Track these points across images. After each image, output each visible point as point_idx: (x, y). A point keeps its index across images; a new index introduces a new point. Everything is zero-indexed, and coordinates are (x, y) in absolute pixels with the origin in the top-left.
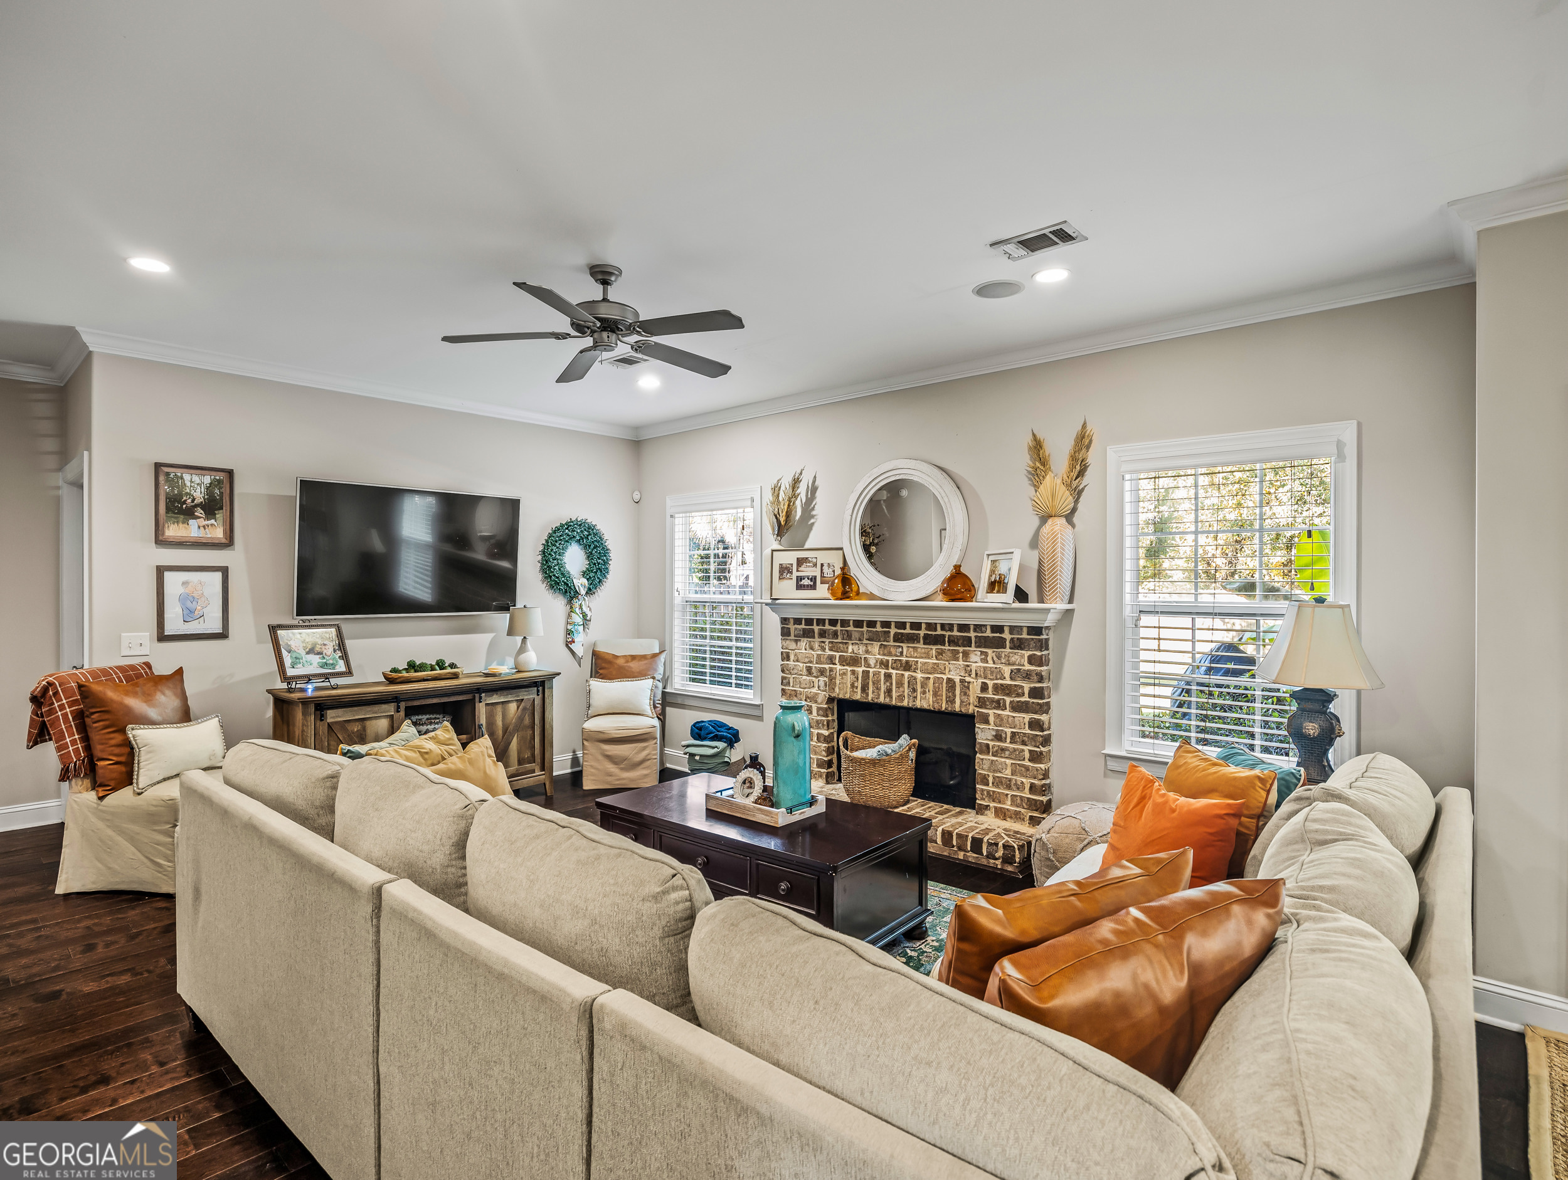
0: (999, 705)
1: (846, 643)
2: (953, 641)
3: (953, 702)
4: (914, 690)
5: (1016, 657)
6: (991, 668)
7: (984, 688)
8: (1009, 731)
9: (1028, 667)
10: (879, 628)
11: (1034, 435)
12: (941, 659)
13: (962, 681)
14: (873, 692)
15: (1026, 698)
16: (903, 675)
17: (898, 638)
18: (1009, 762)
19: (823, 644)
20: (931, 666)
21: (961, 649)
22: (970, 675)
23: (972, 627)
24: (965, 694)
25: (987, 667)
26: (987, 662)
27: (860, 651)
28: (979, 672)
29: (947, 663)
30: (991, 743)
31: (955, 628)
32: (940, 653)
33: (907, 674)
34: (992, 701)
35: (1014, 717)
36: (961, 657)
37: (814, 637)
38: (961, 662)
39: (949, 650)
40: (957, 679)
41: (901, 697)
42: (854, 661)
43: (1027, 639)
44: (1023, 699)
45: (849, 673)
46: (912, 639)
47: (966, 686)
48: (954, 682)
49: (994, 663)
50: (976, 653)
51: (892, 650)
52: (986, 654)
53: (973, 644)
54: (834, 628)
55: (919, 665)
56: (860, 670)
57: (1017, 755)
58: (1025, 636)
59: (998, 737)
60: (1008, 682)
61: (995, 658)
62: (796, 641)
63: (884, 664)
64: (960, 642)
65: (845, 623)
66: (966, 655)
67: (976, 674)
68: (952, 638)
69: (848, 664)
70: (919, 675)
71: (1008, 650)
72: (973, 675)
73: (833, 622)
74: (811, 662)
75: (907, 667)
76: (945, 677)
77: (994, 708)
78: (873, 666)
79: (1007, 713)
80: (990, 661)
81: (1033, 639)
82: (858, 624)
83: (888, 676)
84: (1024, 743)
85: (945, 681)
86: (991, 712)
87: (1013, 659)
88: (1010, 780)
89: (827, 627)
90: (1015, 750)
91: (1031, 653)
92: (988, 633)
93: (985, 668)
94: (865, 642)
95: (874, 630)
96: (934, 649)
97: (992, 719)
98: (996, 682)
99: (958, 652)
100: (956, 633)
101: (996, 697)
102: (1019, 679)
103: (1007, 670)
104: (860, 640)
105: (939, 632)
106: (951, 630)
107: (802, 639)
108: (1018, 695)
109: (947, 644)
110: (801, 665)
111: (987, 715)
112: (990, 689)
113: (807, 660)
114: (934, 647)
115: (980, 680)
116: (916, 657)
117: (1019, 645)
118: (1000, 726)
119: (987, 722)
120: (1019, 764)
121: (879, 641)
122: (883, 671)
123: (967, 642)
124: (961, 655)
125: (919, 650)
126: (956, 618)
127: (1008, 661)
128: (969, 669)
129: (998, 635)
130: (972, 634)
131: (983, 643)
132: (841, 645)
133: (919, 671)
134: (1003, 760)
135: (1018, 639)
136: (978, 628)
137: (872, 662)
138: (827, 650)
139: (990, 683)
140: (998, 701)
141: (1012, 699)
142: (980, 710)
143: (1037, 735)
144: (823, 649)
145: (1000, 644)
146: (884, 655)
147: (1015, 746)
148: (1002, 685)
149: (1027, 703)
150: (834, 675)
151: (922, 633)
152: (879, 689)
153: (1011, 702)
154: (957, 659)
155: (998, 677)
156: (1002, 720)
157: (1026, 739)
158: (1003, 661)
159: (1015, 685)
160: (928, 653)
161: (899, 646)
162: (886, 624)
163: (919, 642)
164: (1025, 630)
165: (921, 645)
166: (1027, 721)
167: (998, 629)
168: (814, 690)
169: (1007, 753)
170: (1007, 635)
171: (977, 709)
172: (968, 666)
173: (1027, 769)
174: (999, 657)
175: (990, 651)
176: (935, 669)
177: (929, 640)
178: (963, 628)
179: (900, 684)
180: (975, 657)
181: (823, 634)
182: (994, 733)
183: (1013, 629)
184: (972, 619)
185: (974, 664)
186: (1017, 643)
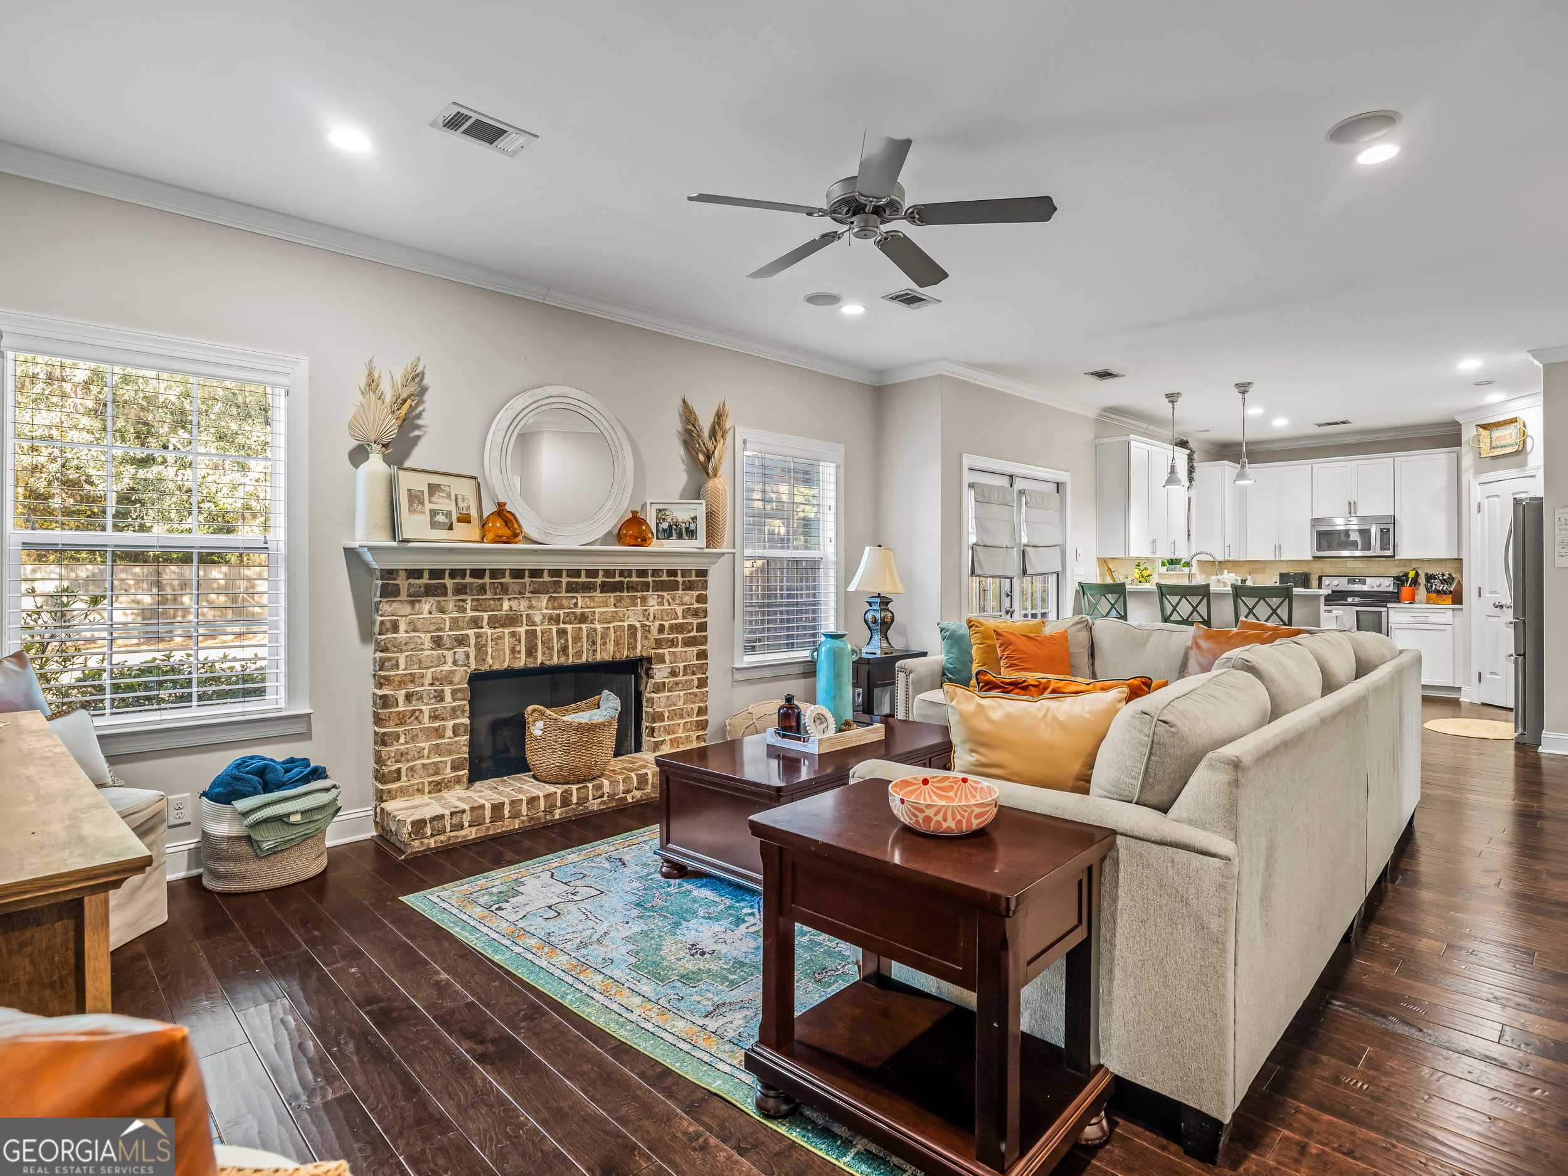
0: (673, 643)
1: (499, 599)
2: (631, 587)
3: (635, 648)
4: (594, 643)
5: (688, 597)
6: (667, 610)
7: (661, 629)
8: (681, 665)
9: (696, 605)
10: (546, 578)
11: (684, 402)
12: (621, 607)
13: (643, 626)
14: (544, 654)
15: (694, 633)
16: (580, 628)
17: (571, 588)
18: (681, 693)
19: (461, 604)
20: (610, 614)
21: (639, 594)
22: (648, 619)
23: (650, 572)
24: (646, 638)
26: (663, 605)
27: (522, 607)
28: (657, 616)
29: (625, 609)
30: (667, 681)
31: (634, 574)
32: (619, 600)
33: (584, 626)
34: (667, 640)
35: (686, 652)
36: (640, 602)
37: (445, 595)
38: (639, 608)
39: (627, 596)
40: (638, 625)
41: (579, 654)
42: (512, 620)
43: (697, 581)
44: (692, 634)
45: (507, 636)
46: (587, 588)
47: (646, 629)
48: (636, 628)
49: (669, 605)
50: (654, 597)
51: (565, 602)
52: (662, 597)
53: (651, 589)
54: (480, 581)
55: (597, 615)
56: (522, 630)
57: (688, 685)
58: (694, 578)
59: (673, 673)
60: (680, 621)
61: (670, 601)
62: (412, 603)
63: (556, 620)
64: (639, 588)
65: (495, 573)
66: (644, 599)
67: (654, 617)
68: (631, 584)
69: (503, 626)
70: (599, 627)
71: (681, 592)
72: (651, 618)
73: (478, 573)
74: (439, 629)
75: (583, 618)
76: (626, 624)
77: (669, 647)
78: (539, 623)
79: (679, 649)
80: (666, 604)
81: (701, 580)
82: (517, 574)
83: (562, 633)
84: (694, 673)
85: (627, 629)
86: (666, 651)
87: (686, 599)
88: (682, 710)
89: (468, 580)
90: (686, 681)
91: (699, 592)
92: (665, 578)
93: (662, 610)
94: (528, 595)
95: (541, 580)
96: (612, 597)
97: (667, 658)
98: (671, 622)
99: (636, 598)
100: (634, 579)
101: (671, 636)
102: (689, 617)
103: (679, 610)
104: (520, 593)
105: (617, 579)
106: (630, 576)
107: (423, 599)
108: (689, 632)
109: (626, 591)
110: (422, 635)
111: (664, 655)
112: (667, 629)
113: (432, 628)
114: (612, 595)
115: (657, 623)
116: (593, 607)
117: (689, 586)
118: (675, 662)
119: (664, 661)
120: (689, 694)
121: (548, 592)
122: (554, 628)
123: (646, 586)
124: (639, 600)
125: (596, 599)
126: (634, 563)
127: (681, 601)
128: (647, 613)
129: (672, 578)
130: (650, 579)
131: (660, 586)
132: (492, 602)
133: (596, 622)
134: (677, 693)
135: (689, 581)
136: (656, 572)
137: (537, 619)
138: (469, 610)
139: (666, 624)
140: (672, 641)
141: (683, 636)
142: (656, 651)
143: (704, 664)
144: (464, 610)
145: (672, 586)
146: (554, 608)
147: (687, 678)
148: (676, 624)
149: (695, 637)
150: (484, 641)
151: (599, 580)
152: (551, 649)
153: (683, 639)
154: (635, 605)
155: (673, 617)
156: (676, 656)
157: (695, 669)
158: (677, 602)
159: (687, 623)
160: (606, 602)
161: (573, 597)
162: (556, 573)
163: (595, 591)
164: (694, 573)
165: (598, 594)
166: (695, 652)
167: (672, 573)
168: (446, 668)
169: (680, 685)
170: (680, 579)
171: (653, 651)
172: (646, 610)
173: (695, 695)
174: (674, 599)
175: (665, 594)
176: (614, 617)
177: (606, 588)
178: (642, 573)
179: (577, 639)
180: (653, 601)
181: (460, 590)
182: (669, 670)
183: (685, 573)
184: (649, 564)
185: (651, 608)
186: (688, 585)
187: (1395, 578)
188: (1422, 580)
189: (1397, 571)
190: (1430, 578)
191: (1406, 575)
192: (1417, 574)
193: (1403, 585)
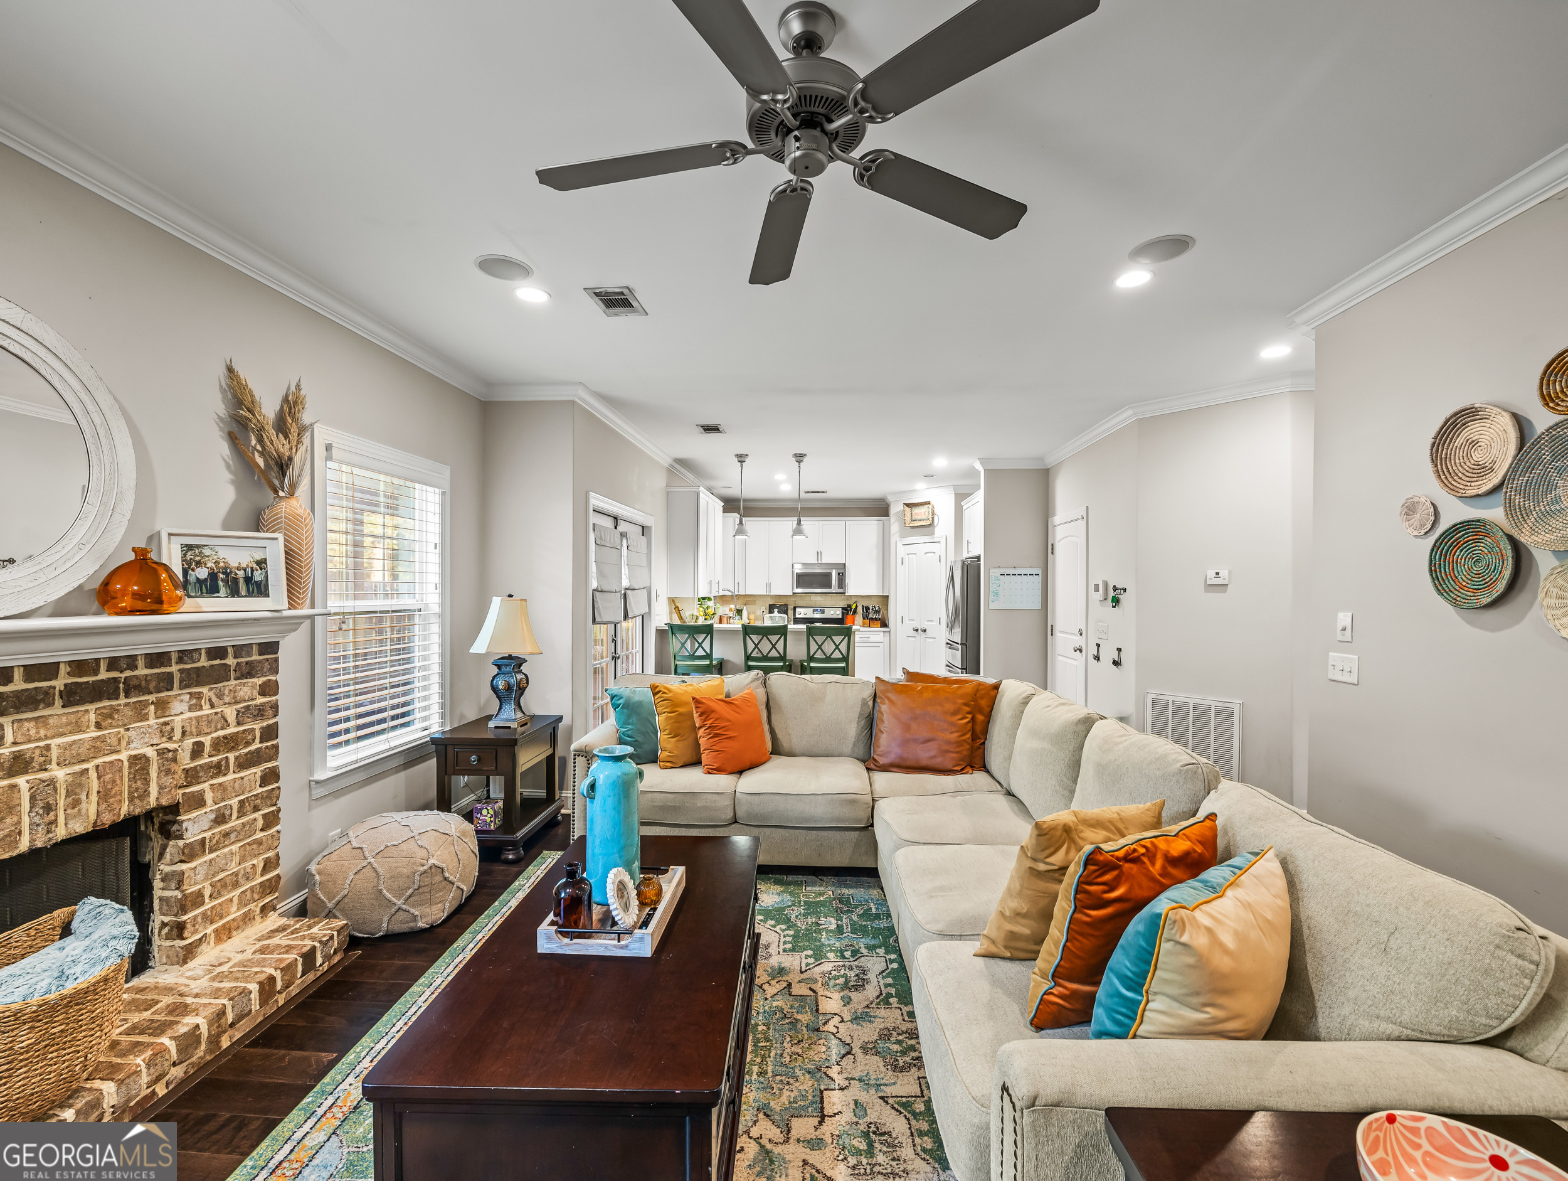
0: (219, 769)
2: (134, 688)
3: (146, 793)
4: (48, 809)
5: (245, 689)
6: (208, 716)
7: (197, 751)
8: (234, 802)
9: (261, 700)
11: (230, 369)
12: (111, 726)
13: (161, 753)
15: (256, 746)
18: (235, 848)
20: (86, 745)
21: (151, 698)
22: (170, 738)
23: (174, 657)
24: (168, 772)
25: (201, 717)
26: (201, 708)
28: (188, 729)
29: (122, 730)
30: (208, 835)
31: (141, 663)
32: (107, 715)
33: (22, 779)
34: (209, 766)
35: (242, 778)
36: (153, 712)
38: (151, 722)
39: (126, 705)
40: (151, 752)
41: (15, 836)
43: (260, 661)
44: (252, 748)
46: (29, 701)
47: (168, 757)
48: (147, 759)
49: (212, 706)
50: (182, 697)
52: (199, 696)
53: (176, 684)
55: (54, 753)
57: (246, 830)
58: (255, 657)
59: (220, 819)
60: (232, 730)
61: (214, 699)
64: (152, 686)
66: (162, 706)
67: (184, 733)
68: (134, 682)
70: (60, 774)
71: (233, 682)
72: (178, 734)
75: (19, 765)
76: (124, 756)
77: (212, 777)
79: (231, 776)
80: (206, 706)
81: (267, 660)
84: (256, 809)
85: (126, 764)
86: (206, 786)
87: (242, 693)
88: (236, 874)
90: (243, 825)
91: (264, 679)
92: (204, 662)
93: (198, 719)
96: (90, 711)
97: (209, 797)
98: (215, 735)
99: (146, 704)
100: (142, 671)
101: (215, 759)
102: (249, 720)
103: (230, 713)
105: (104, 675)
106: (133, 667)
108: (248, 744)
109: (122, 695)
111: (202, 793)
112: (207, 749)
114: (92, 707)
115: (189, 742)
117: (248, 671)
118: (223, 800)
119: (201, 804)
120: (249, 844)
123: (166, 682)
124: (152, 708)
125: (51, 721)
126: (142, 646)
127: (234, 697)
128: (168, 728)
129: (218, 662)
130: (174, 668)
131: (195, 679)
133: (53, 766)
134: (226, 850)
135: (247, 663)
136: (185, 656)
139: (207, 740)
140: (218, 765)
141: (237, 754)
142: (188, 790)
143: (273, 789)
145: (218, 675)
147: (244, 820)
148: (225, 737)
149: (258, 750)
151: (59, 683)
153: (236, 758)
154: (143, 718)
155: (219, 726)
156: (224, 790)
157: (259, 801)
158: (227, 700)
159: (244, 731)
160: (76, 723)
163: (50, 705)
164: (255, 649)
165: (57, 710)
166: (259, 774)
167: (218, 653)
169: (233, 836)
170: (231, 661)
171: (181, 792)
172: (166, 724)
173: (259, 842)
174: (220, 696)
175: (204, 690)
176: (97, 749)
177: (75, 696)
178: (157, 659)
180: (179, 705)
182: (213, 816)
183: (239, 650)
184: (172, 644)
185: (179, 718)
186: (245, 669)
187: (843, 608)
188: (860, 609)
189: (843, 604)
190: (866, 609)
191: (850, 606)
192: (857, 606)
193: (847, 614)
